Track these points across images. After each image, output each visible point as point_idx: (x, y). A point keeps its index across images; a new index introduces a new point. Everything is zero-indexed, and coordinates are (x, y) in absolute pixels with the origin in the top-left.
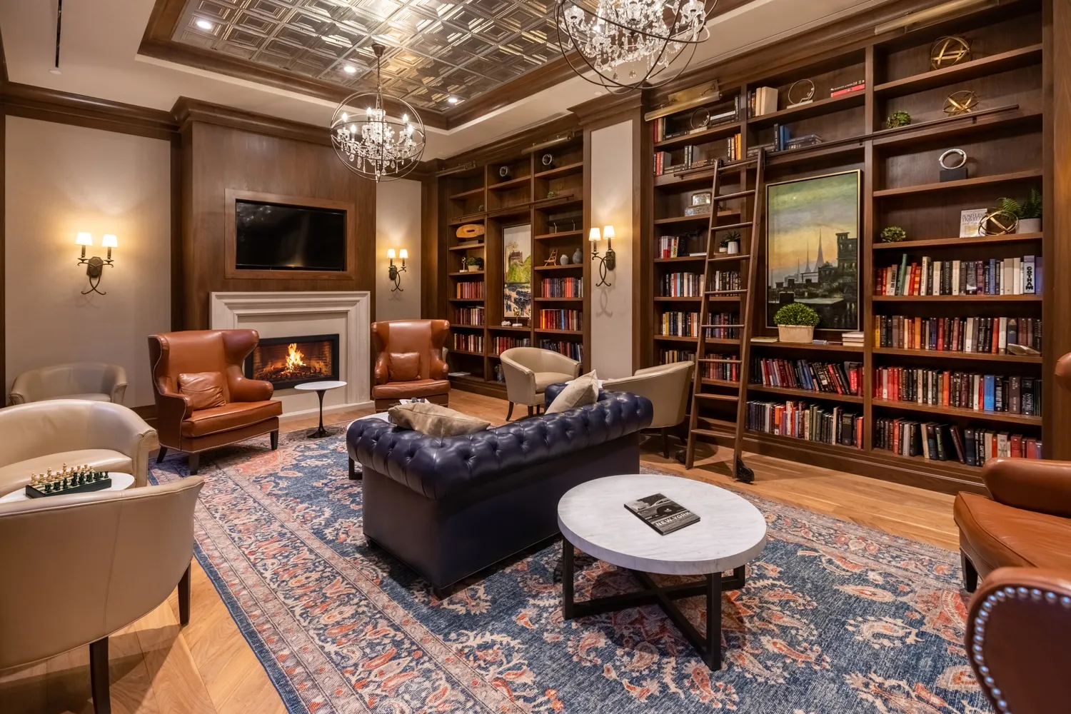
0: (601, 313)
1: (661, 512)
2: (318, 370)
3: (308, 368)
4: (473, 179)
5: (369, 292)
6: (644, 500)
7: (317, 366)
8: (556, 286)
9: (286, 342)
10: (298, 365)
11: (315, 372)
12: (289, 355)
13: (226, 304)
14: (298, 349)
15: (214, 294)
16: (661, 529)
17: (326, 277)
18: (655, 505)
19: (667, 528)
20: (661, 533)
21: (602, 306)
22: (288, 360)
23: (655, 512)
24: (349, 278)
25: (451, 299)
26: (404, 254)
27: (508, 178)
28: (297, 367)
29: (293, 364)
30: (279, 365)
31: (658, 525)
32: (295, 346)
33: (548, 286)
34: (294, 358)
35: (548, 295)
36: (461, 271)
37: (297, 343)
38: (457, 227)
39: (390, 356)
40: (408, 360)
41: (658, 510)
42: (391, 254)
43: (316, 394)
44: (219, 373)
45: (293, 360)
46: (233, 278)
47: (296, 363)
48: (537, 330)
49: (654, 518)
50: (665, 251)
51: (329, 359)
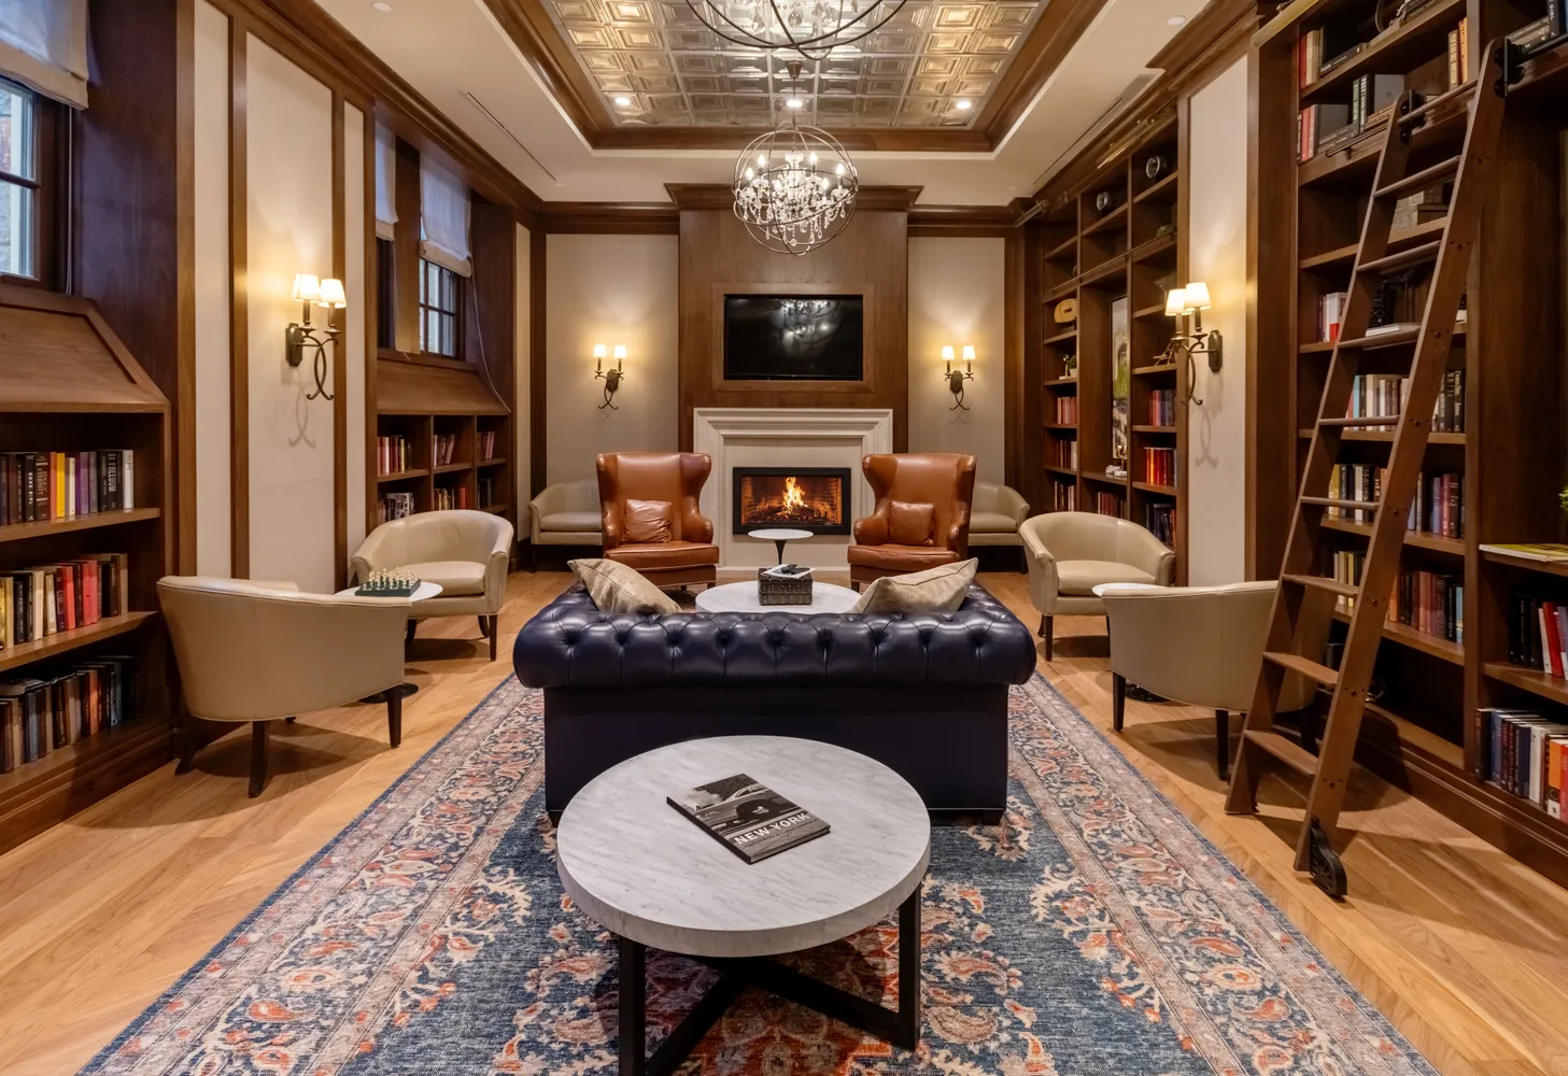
0: (1202, 460)
1: (746, 814)
2: (823, 515)
3: (810, 511)
4: (1062, 223)
5: (891, 411)
6: (710, 788)
7: (822, 509)
8: (1168, 404)
9: (782, 474)
10: (798, 506)
11: (819, 517)
12: (787, 491)
13: (710, 422)
14: (797, 484)
15: (696, 410)
16: (748, 851)
17: (834, 389)
18: (733, 798)
19: (757, 848)
20: (747, 859)
21: (1203, 445)
22: (786, 498)
23: (734, 813)
24: (866, 390)
25: (1046, 425)
26: (970, 353)
27: (1106, 211)
28: (796, 508)
29: (792, 503)
30: (775, 504)
31: (740, 842)
32: (794, 480)
33: (1157, 404)
34: (793, 495)
35: (1157, 422)
36: (1061, 378)
37: (796, 476)
38: (1054, 304)
39: (890, 505)
40: (914, 514)
41: (738, 809)
42: (948, 353)
43: (774, 546)
44: (670, 503)
45: (792, 498)
46: (720, 391)
47: (795, 502)
48: (1138, 485)
49: (731, 825)
50: (1332, 326)
51: (838, 500)
